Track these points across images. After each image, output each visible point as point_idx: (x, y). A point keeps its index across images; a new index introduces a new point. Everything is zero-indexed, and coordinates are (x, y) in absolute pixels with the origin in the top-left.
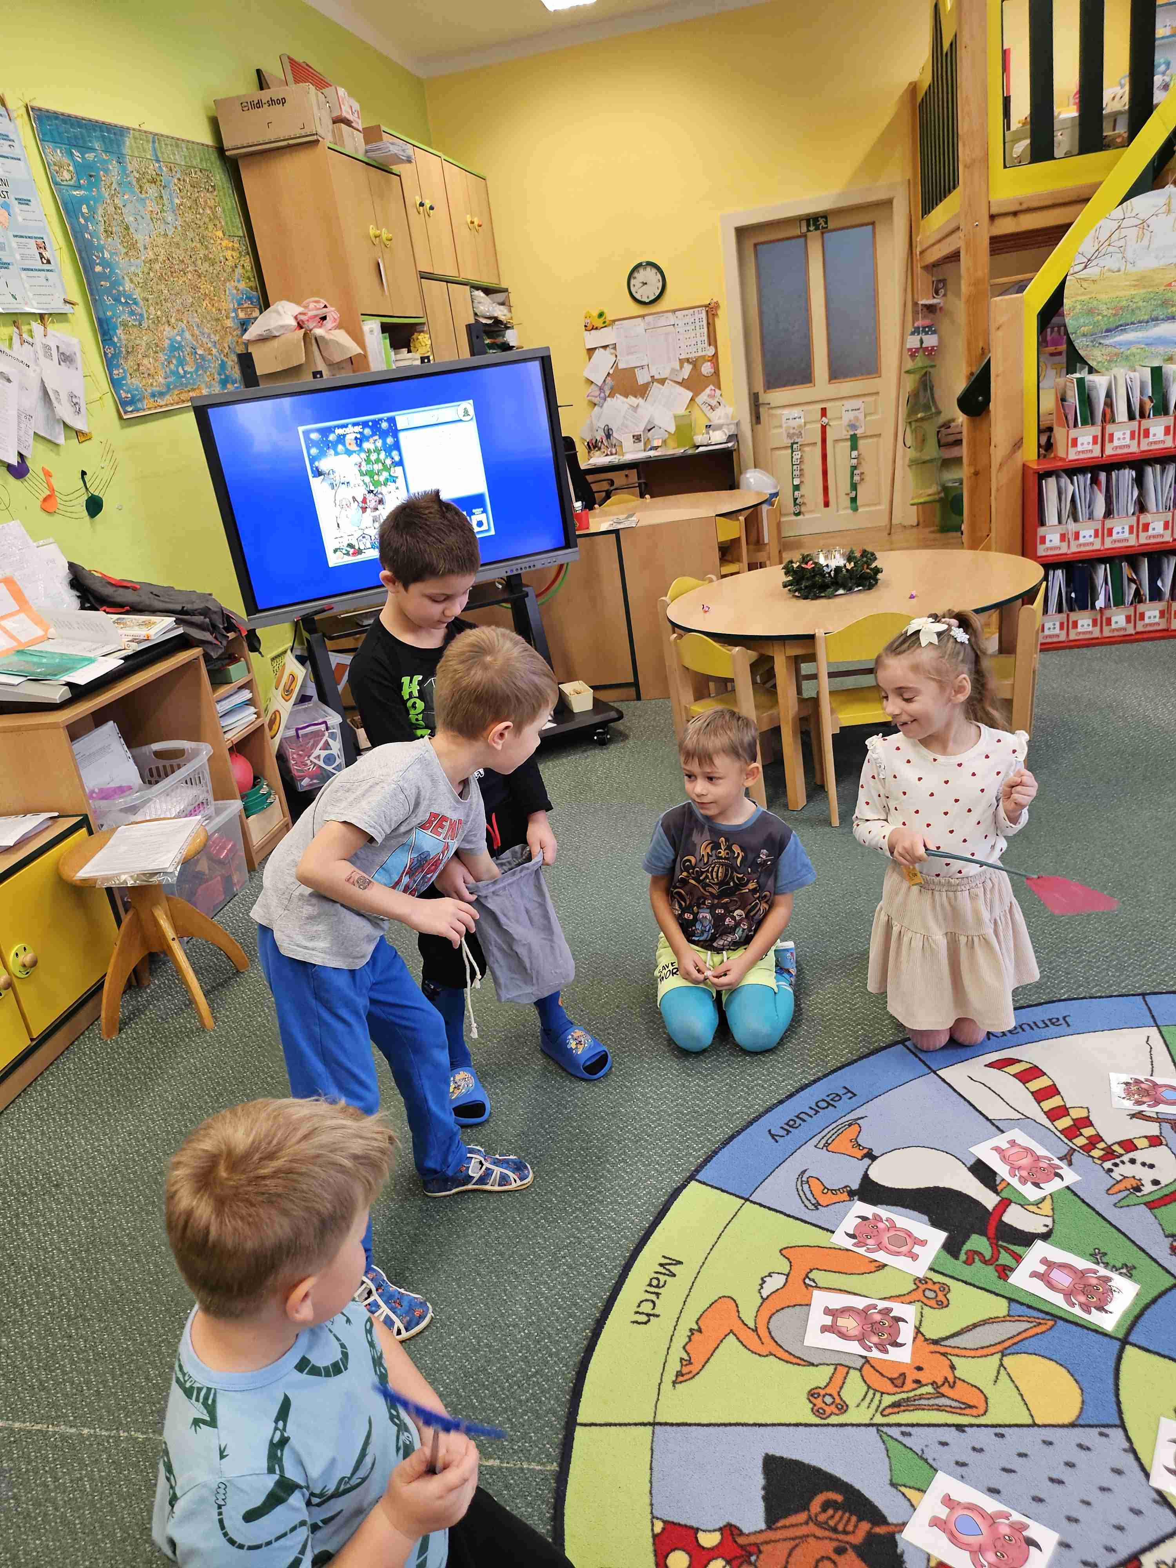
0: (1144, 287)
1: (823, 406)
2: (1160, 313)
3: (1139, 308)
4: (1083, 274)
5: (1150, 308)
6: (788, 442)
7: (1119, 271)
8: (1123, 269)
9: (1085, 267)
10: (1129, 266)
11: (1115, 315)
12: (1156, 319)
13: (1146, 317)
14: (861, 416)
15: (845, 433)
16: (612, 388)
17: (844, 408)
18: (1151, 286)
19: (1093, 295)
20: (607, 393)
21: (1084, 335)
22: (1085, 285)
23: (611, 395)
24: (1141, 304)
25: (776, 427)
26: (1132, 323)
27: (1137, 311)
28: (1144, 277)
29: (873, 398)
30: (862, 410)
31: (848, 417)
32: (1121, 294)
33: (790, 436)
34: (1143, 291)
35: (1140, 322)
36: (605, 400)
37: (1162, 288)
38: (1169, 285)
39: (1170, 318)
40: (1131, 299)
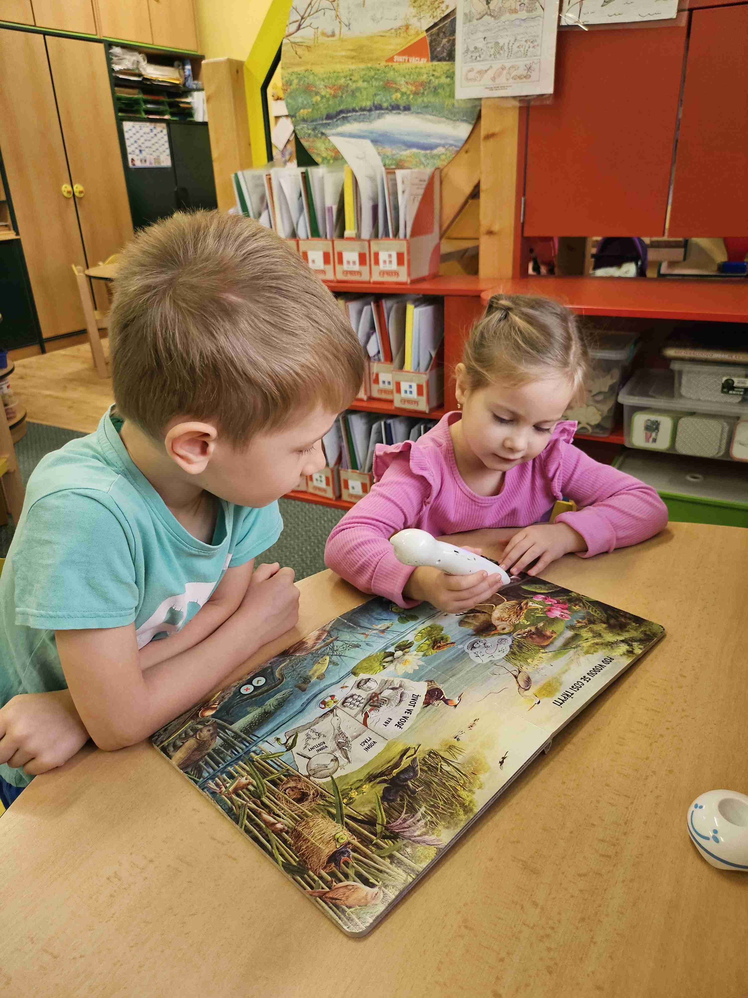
0: (362, 61)
2: (383, 99)
3: (358, 89)
4: (297, 37)
5: (372, 91)
7: (333, 35)
8: (337, 32)
9: (299, 28)
10: (345, 29)
11: (335, 97)
12: (379, 107)
13: (368, 104)
18: (371, 60)
19: (309, 67)
21: (304, 120)
22: (300, 51)
24: (360, 84)
26: (354, 110)
27: (358, 94)
28: (361, 47)
32: (338, 67)
34: (362, 66)
35: (362, 109)
37: (383, 63)
38: (391, 59)
39: (395, 108)
40: (350, 76)
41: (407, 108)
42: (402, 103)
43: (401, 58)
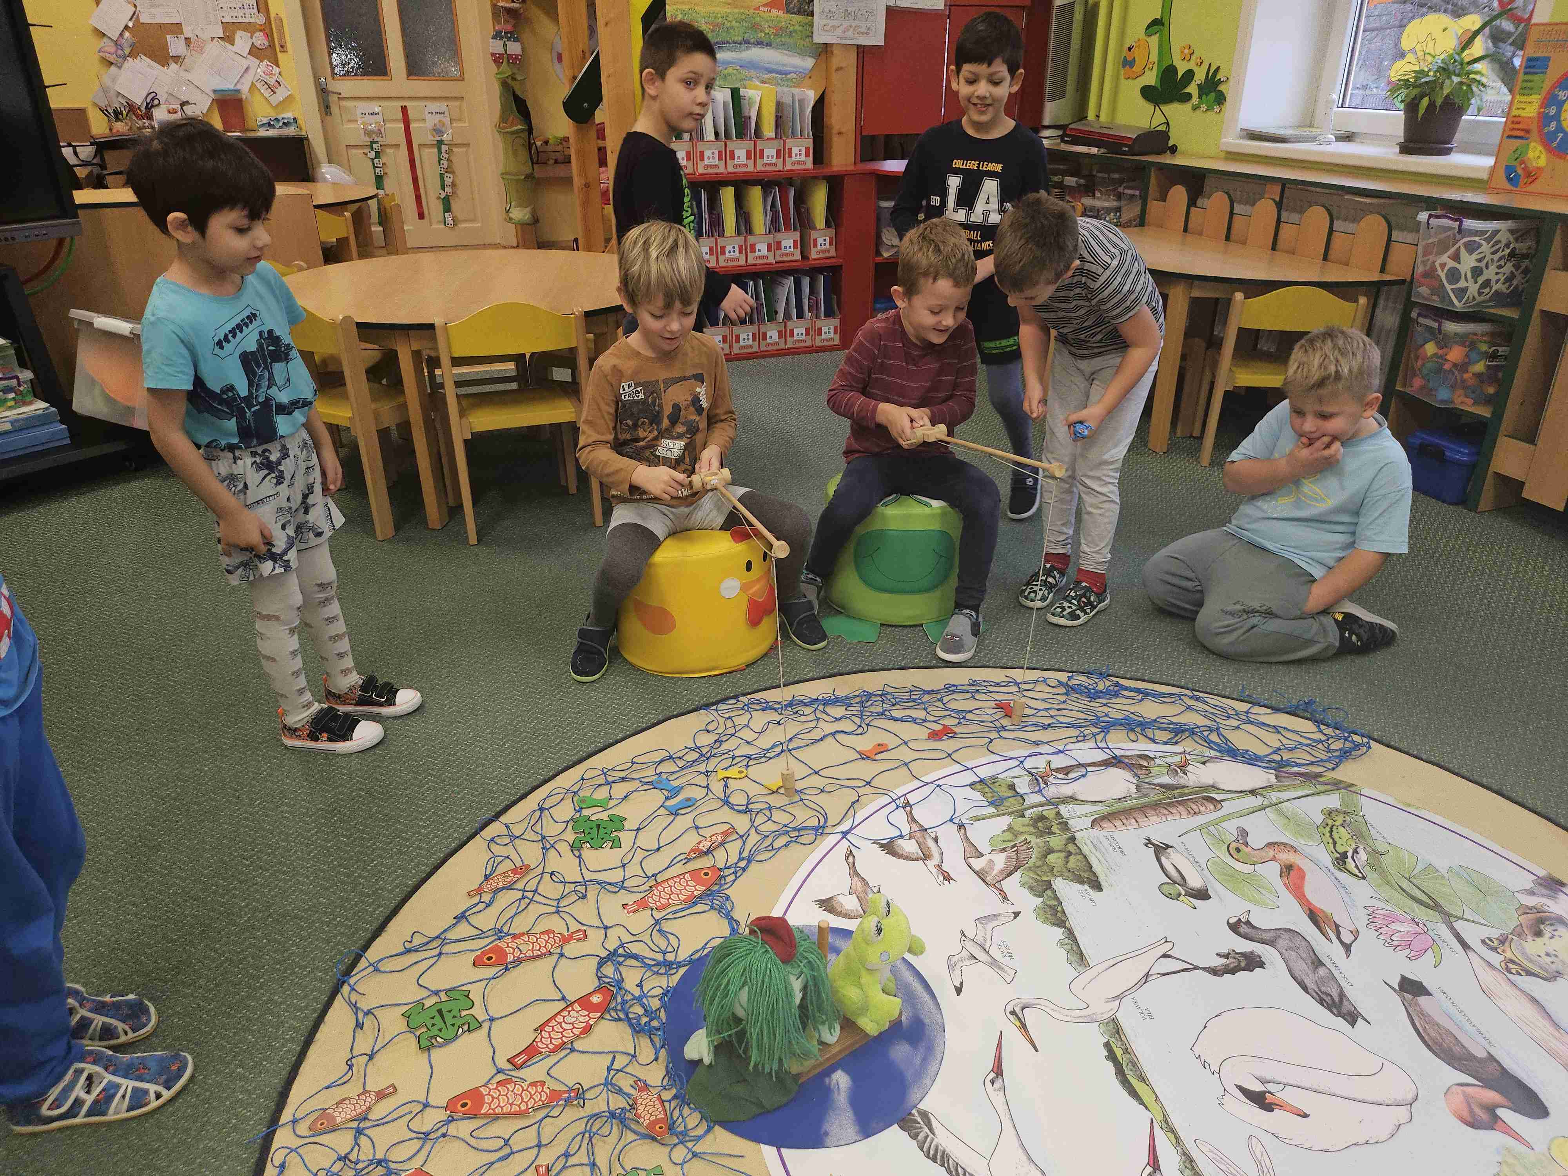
0: (736, 7)
1: (404, 104)
2: (751, 36)
3: (732, 28)
5: (742, 30)
6: (367, 140)
12: (747, 42)
13: (740, 39)
14: (447, 120)
15: (430, 137)
16: (132, 46)
17: (427, 110)
18: (743, 7)
19: (692, 6)
20: (127, 51)
23: (133, 54)
24: (734, 23)
25: (349, 121)
26: (728, 42)
27: (731, 31)
29: (457, 103)
30: (447, 114)
31: (431, 121)
32: (718, 9)
33: (367, 133)
34: (736, 11)
35: (734, 42)
36: (125, 59)
37: (752, 11)
38: (758, 9)
39: (759, 43)
40: (726, 17)
41: (769, 45)
42: (766, 41)
43: (765, 9)
